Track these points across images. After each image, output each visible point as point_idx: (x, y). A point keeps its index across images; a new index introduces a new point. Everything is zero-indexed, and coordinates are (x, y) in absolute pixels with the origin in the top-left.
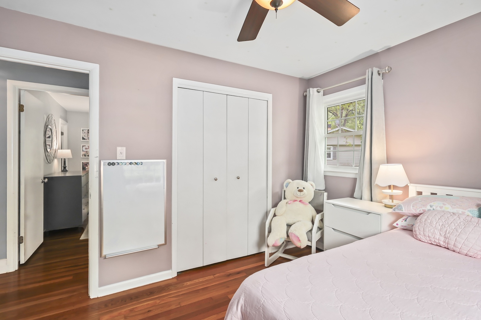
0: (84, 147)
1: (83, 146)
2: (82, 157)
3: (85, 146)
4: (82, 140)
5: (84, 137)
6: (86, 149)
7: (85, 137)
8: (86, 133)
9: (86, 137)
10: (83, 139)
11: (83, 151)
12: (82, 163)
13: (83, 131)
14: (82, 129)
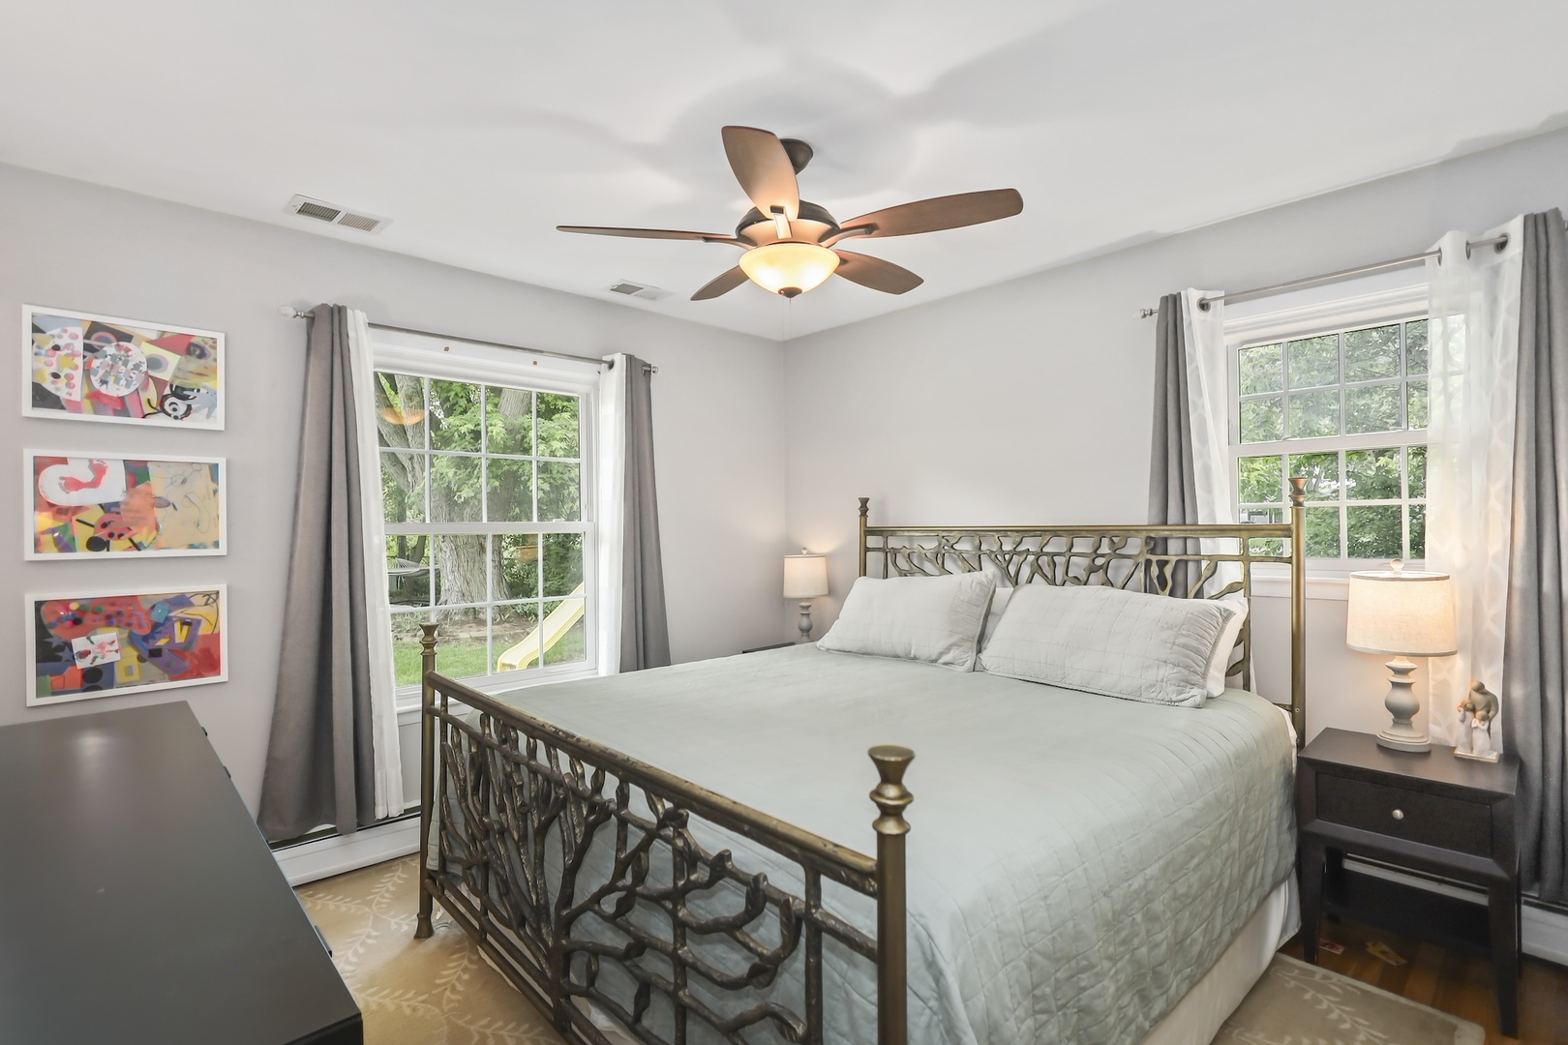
0: (52, 475)
1: (40, 465)
2: (30, 554)
3: (63, 461)
4: (27, 408)
5: (48, 385)
6: (73, 484)
7: (59, 389)
8: (73, 355)
9: (69, 385)
10: (43, 397)
11: (42, 504)
12: (39, 605)
13: (36, 329)
14: (27, 312)
